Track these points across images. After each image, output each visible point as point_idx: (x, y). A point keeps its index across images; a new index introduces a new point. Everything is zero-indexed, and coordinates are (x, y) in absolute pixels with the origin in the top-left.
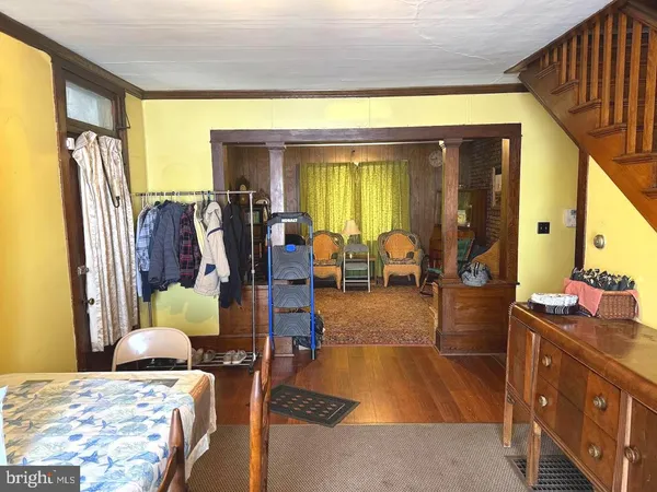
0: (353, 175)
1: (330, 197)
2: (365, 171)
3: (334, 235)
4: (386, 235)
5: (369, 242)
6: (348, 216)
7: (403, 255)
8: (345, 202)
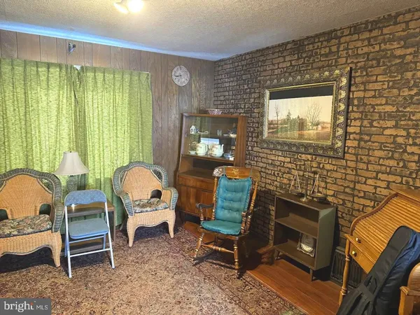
0: (72, 85)
1: (33, 116)
2: (90, 80)
3: (41, 175)
4: (122, 170)
5: (98, 181)
6: (65, 144)
7: (146, 195)
8: (58, 124)
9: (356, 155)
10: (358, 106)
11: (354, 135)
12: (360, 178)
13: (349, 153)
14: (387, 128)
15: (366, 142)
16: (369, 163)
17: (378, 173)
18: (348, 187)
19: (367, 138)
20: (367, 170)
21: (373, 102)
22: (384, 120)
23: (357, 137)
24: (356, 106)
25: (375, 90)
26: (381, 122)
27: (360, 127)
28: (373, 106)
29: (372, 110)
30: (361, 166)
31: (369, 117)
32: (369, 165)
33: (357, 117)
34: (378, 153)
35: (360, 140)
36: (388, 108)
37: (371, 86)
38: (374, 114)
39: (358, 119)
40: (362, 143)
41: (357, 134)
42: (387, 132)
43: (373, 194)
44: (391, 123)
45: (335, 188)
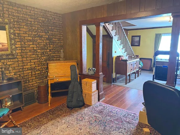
9: (21, 56)
10: (18, 36)
11: (19, 48)
12: (25, 64)
13: (18, 55)
14: (30, 45)
15: (24, 50)
16: (27, 57)
17: (30, 60)
18: (20, 69)
19: (24, 49)
20: (27, 60)
21: (24, 35)
22: (29, 42)
23: (20, 49)
24: (17, 36)
25: (24, 31)
26: (28, 43)
27: (21, 44)
28: (24, 37)
29: (24, 38)
30: (24, 59)
31: (23, 41)
32: (27, 58)
33: (18, 41)
34: (29, 53)
35: (22, 50)
36: (30, 38)
37: (21, 29)
38: (25, 40)
39: (19, 41)
40: (23, 51)
41: (20, 47)
42: (30, 46)
43: (30, 68)
44: (31, 43)
45: (14, 71)
